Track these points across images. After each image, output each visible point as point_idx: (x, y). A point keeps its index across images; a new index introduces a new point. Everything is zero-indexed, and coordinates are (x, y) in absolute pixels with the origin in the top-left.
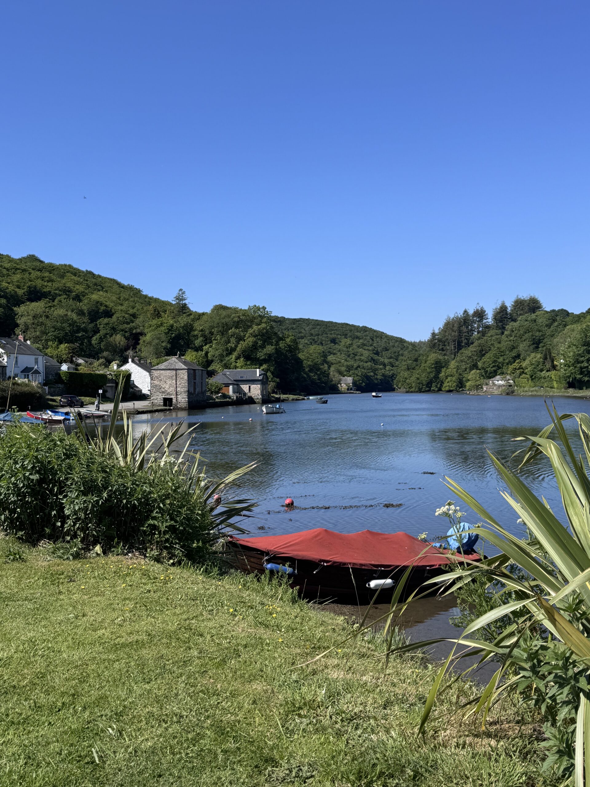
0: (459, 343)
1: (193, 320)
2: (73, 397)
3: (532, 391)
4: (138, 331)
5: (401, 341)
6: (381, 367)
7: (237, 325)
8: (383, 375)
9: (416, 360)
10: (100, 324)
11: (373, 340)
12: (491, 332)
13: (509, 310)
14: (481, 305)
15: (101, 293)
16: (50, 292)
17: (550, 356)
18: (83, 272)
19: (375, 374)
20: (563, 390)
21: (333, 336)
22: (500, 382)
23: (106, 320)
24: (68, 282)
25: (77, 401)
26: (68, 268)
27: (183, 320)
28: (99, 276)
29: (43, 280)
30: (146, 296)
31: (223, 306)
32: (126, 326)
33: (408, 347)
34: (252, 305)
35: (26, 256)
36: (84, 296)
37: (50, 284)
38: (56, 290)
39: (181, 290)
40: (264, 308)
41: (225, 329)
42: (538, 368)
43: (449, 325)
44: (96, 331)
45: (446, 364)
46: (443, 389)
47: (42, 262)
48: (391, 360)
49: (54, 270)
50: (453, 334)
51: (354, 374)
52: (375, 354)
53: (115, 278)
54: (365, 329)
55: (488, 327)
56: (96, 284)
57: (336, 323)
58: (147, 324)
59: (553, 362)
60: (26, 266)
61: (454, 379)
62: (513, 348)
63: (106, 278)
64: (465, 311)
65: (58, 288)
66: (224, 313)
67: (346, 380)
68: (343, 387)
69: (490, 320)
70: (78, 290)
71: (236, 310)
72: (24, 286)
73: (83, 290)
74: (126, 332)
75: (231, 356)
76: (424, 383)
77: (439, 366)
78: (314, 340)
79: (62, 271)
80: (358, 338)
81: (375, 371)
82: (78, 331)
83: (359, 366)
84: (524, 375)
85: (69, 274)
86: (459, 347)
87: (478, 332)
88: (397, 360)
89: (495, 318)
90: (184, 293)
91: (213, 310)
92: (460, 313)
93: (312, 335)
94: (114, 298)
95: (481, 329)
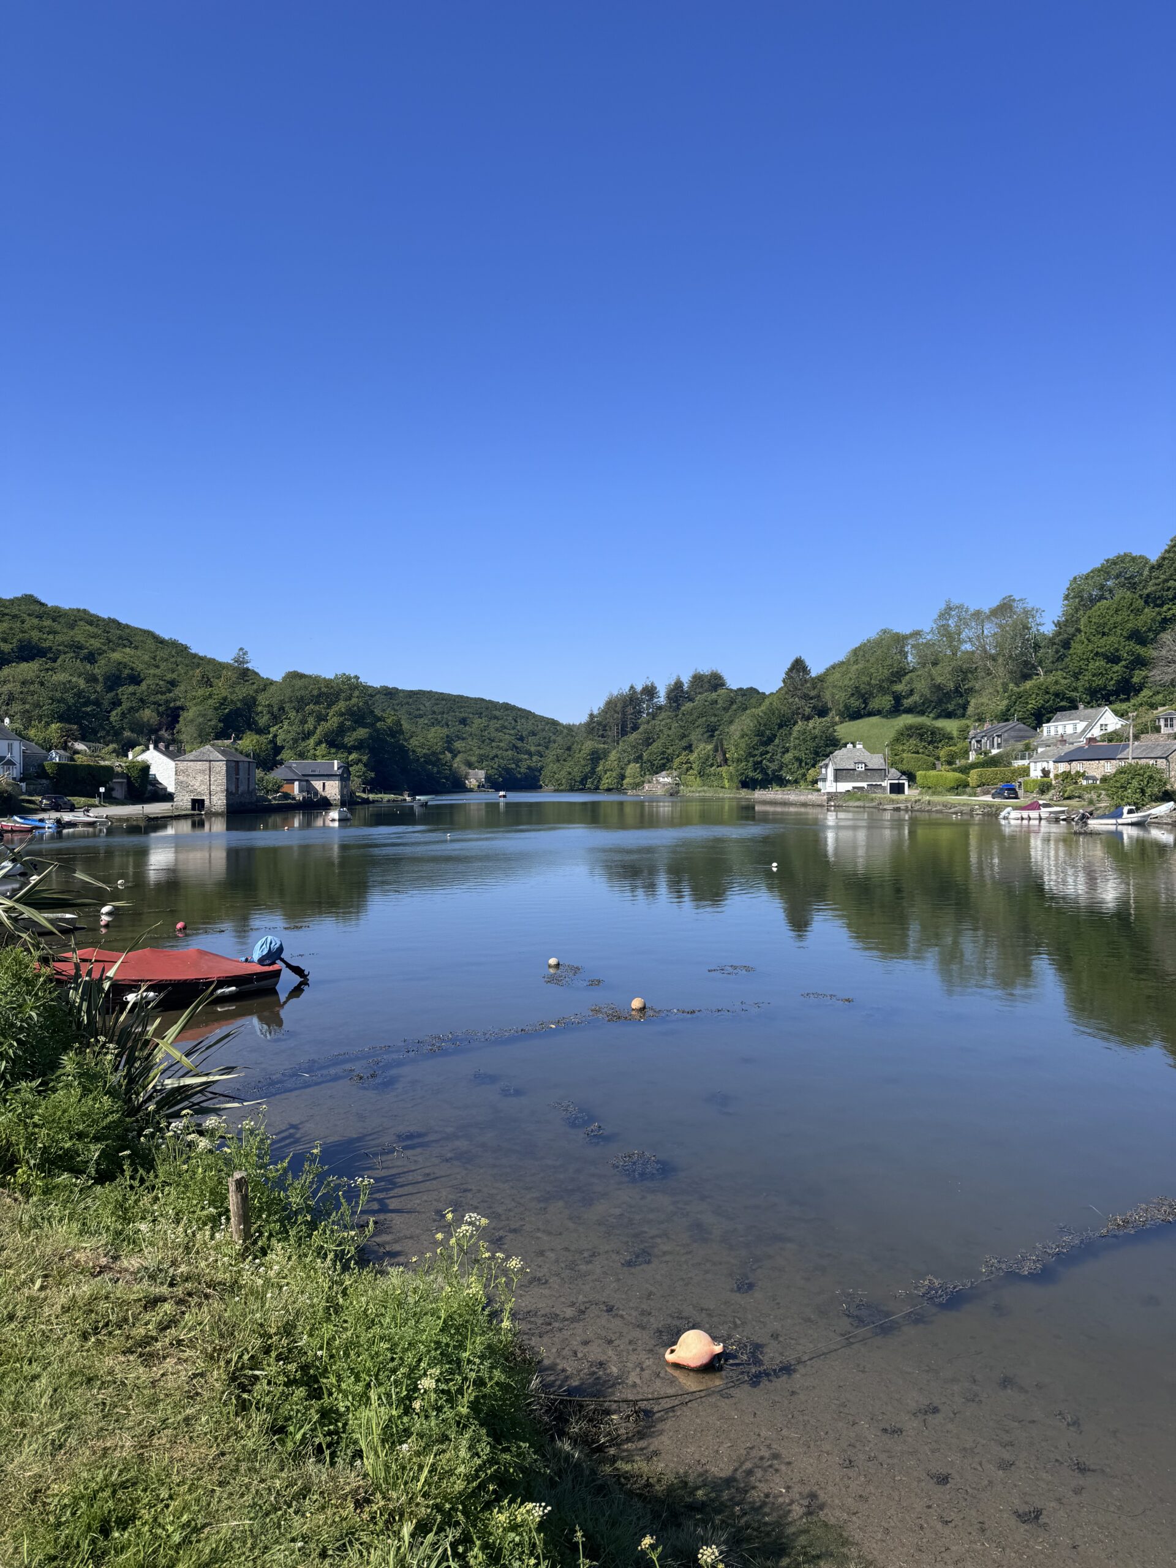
0: (624, 726)
1: (256, 691)
2: (60, 798)
3: (699, 792)
4: (178, 703)
5: (554, 723)
6: (526, 757)
7: (317, 700)
8: (529, 768)
9: (569, 749)
10: (122, 694)
11: (516, 721)
12: (663, 715)
13: (686, 687)
14: (651, 679)
15: (128, 650)
16: (50, 648)
17: (722, 748)
18: (104, 620)
19: (517, 766)
20: (734, 790)
21: (463, 715)
22: (666, 779)
23: (131, 689)
24: (79, 634)
25: (65, 803)
26: (82, 615)
27: (243, 691)
28: (127, 626)
29: (40, 631)
30: (195, 656)
31: (298, 673)
32: (160, 696)
33: (562, 732)
34: (340, 672)
35: (20, 596)
36: (100, 654)
37: (51, 637)
38: (59, 645)
39: (241, 649)
40: (357, 678)
41: (300, 704)
42: (706, 762)
43: (611, 705)
44: (116, 703)
45: (605, 754)
46: (601, 787)
47: (42, 604)
48: (540, 748)
49: (60, 616)
50: (616, 716)
51: (487, 766)
52: (518, 739)
53: (151, 629)
54: (507, 707)
55: (660, 708)
56: (120, 638)
57: (467, 697)
58: (189, 695)
59: (724, 754)
60: (19, 610)
61: (614, 774)
62: (684, 736)
63: (137, 629)
64: (632, 687)
65: (63, 642)
66: (299, 683)
67: (476, 774)
68: (472, 783)
69: (662, 699)
70: (91, 645)
71: (316, 680)
72: (12, 638)
73: (99, 645)
74: (160, 705)
75: (308, 742)
76: (578, 779)
77: (596, 757)
78: (437, 720)
79: (73, 618)
80: (496, 718)
81: (517, 762)
82: (86, 704)
83: (496, 756)
84: (691, 772)
85: (82, 623)
86: (624, 732)
87: (648, 714)
88: (547, 748)
89: (669, 697)
90: (245, 653)
91: (284, 679)
92: (626, 690)
93: (434, 712)
94: (146, 658)
95: (651, 711)
